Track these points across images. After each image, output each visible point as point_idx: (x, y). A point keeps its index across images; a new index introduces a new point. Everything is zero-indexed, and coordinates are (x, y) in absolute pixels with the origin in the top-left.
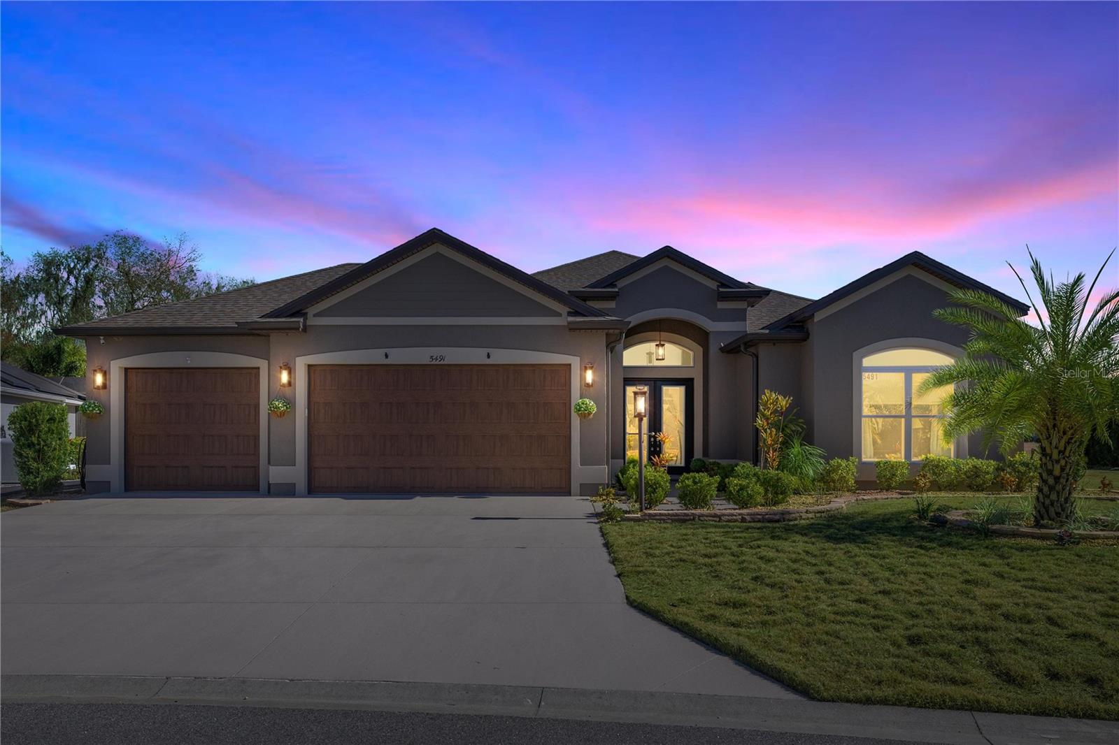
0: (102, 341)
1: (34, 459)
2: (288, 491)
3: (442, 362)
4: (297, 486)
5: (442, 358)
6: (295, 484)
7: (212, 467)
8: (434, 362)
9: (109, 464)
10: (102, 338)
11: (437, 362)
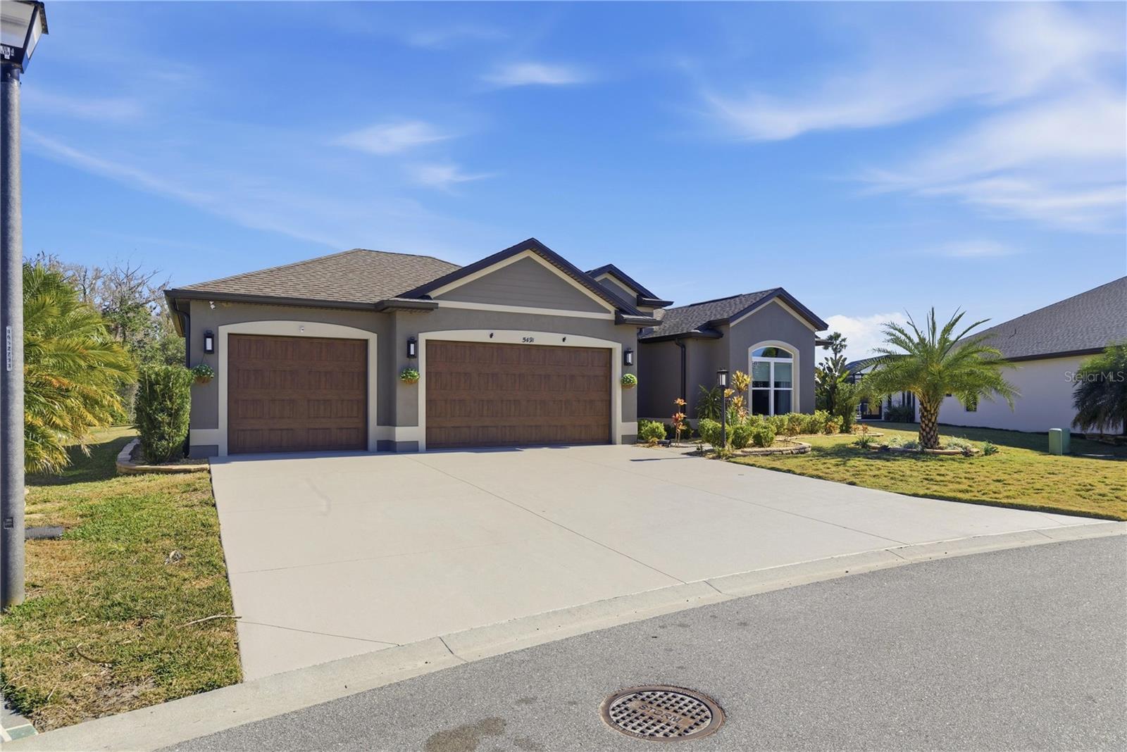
0: (213, 307)
1: (169, 424)
2: (411, 448)
3: (532, 343)
4: (419, 443)
5: (532, 340)
6: (417, 442)
7: (317, 429)
8: (526, 343)
9: (217, 428)
10: (211, 303)
11: (528, 343)
